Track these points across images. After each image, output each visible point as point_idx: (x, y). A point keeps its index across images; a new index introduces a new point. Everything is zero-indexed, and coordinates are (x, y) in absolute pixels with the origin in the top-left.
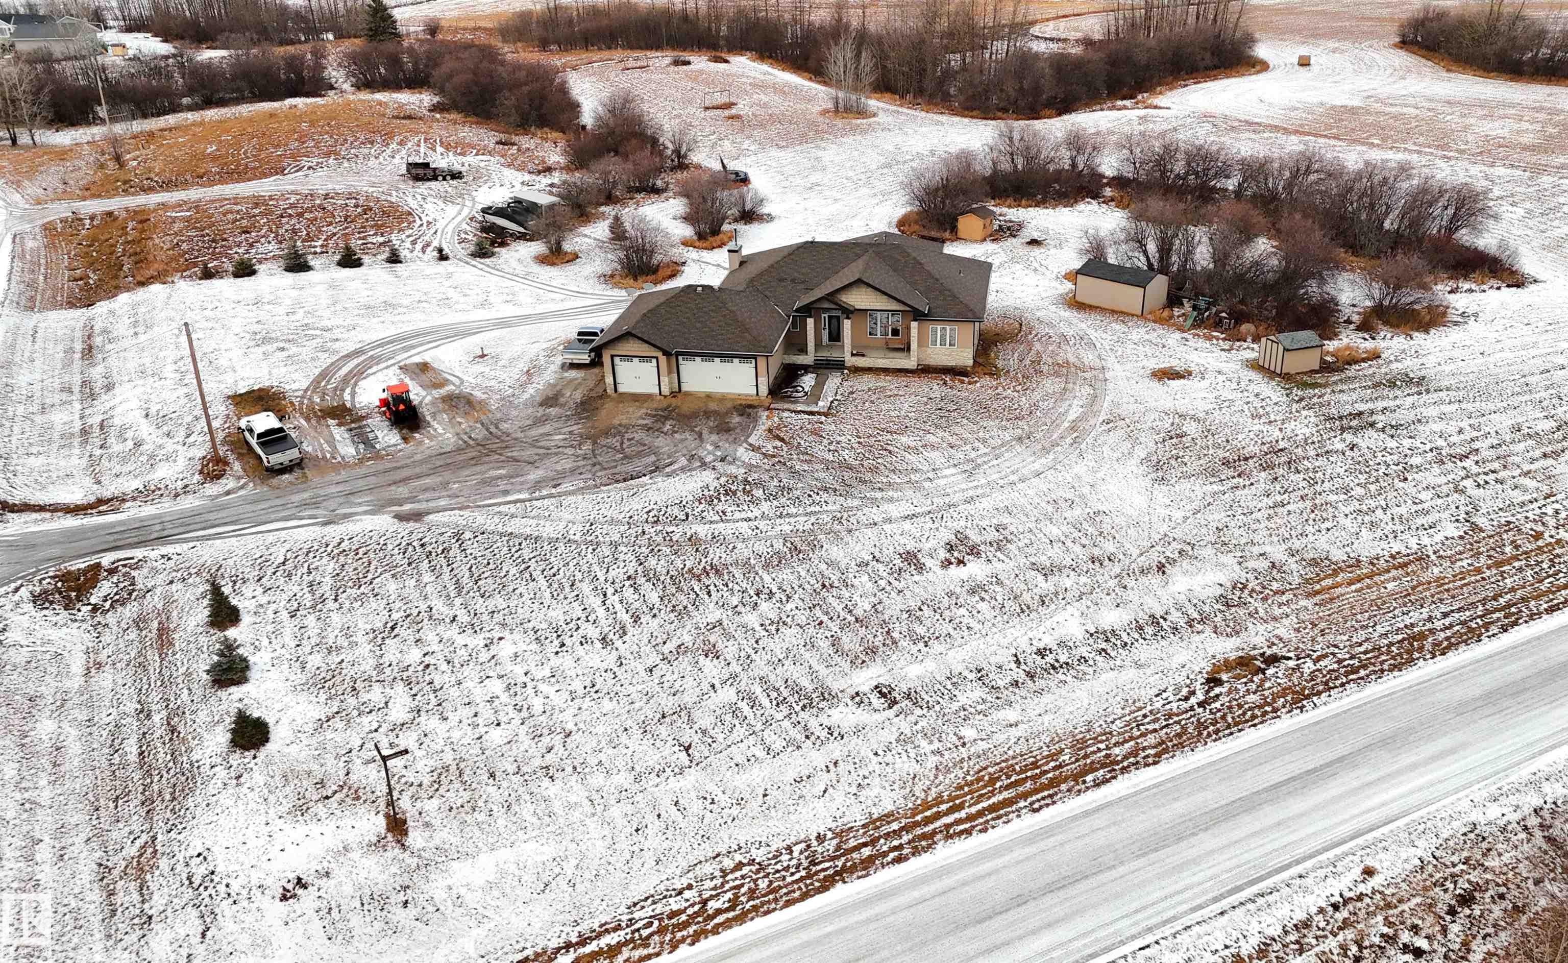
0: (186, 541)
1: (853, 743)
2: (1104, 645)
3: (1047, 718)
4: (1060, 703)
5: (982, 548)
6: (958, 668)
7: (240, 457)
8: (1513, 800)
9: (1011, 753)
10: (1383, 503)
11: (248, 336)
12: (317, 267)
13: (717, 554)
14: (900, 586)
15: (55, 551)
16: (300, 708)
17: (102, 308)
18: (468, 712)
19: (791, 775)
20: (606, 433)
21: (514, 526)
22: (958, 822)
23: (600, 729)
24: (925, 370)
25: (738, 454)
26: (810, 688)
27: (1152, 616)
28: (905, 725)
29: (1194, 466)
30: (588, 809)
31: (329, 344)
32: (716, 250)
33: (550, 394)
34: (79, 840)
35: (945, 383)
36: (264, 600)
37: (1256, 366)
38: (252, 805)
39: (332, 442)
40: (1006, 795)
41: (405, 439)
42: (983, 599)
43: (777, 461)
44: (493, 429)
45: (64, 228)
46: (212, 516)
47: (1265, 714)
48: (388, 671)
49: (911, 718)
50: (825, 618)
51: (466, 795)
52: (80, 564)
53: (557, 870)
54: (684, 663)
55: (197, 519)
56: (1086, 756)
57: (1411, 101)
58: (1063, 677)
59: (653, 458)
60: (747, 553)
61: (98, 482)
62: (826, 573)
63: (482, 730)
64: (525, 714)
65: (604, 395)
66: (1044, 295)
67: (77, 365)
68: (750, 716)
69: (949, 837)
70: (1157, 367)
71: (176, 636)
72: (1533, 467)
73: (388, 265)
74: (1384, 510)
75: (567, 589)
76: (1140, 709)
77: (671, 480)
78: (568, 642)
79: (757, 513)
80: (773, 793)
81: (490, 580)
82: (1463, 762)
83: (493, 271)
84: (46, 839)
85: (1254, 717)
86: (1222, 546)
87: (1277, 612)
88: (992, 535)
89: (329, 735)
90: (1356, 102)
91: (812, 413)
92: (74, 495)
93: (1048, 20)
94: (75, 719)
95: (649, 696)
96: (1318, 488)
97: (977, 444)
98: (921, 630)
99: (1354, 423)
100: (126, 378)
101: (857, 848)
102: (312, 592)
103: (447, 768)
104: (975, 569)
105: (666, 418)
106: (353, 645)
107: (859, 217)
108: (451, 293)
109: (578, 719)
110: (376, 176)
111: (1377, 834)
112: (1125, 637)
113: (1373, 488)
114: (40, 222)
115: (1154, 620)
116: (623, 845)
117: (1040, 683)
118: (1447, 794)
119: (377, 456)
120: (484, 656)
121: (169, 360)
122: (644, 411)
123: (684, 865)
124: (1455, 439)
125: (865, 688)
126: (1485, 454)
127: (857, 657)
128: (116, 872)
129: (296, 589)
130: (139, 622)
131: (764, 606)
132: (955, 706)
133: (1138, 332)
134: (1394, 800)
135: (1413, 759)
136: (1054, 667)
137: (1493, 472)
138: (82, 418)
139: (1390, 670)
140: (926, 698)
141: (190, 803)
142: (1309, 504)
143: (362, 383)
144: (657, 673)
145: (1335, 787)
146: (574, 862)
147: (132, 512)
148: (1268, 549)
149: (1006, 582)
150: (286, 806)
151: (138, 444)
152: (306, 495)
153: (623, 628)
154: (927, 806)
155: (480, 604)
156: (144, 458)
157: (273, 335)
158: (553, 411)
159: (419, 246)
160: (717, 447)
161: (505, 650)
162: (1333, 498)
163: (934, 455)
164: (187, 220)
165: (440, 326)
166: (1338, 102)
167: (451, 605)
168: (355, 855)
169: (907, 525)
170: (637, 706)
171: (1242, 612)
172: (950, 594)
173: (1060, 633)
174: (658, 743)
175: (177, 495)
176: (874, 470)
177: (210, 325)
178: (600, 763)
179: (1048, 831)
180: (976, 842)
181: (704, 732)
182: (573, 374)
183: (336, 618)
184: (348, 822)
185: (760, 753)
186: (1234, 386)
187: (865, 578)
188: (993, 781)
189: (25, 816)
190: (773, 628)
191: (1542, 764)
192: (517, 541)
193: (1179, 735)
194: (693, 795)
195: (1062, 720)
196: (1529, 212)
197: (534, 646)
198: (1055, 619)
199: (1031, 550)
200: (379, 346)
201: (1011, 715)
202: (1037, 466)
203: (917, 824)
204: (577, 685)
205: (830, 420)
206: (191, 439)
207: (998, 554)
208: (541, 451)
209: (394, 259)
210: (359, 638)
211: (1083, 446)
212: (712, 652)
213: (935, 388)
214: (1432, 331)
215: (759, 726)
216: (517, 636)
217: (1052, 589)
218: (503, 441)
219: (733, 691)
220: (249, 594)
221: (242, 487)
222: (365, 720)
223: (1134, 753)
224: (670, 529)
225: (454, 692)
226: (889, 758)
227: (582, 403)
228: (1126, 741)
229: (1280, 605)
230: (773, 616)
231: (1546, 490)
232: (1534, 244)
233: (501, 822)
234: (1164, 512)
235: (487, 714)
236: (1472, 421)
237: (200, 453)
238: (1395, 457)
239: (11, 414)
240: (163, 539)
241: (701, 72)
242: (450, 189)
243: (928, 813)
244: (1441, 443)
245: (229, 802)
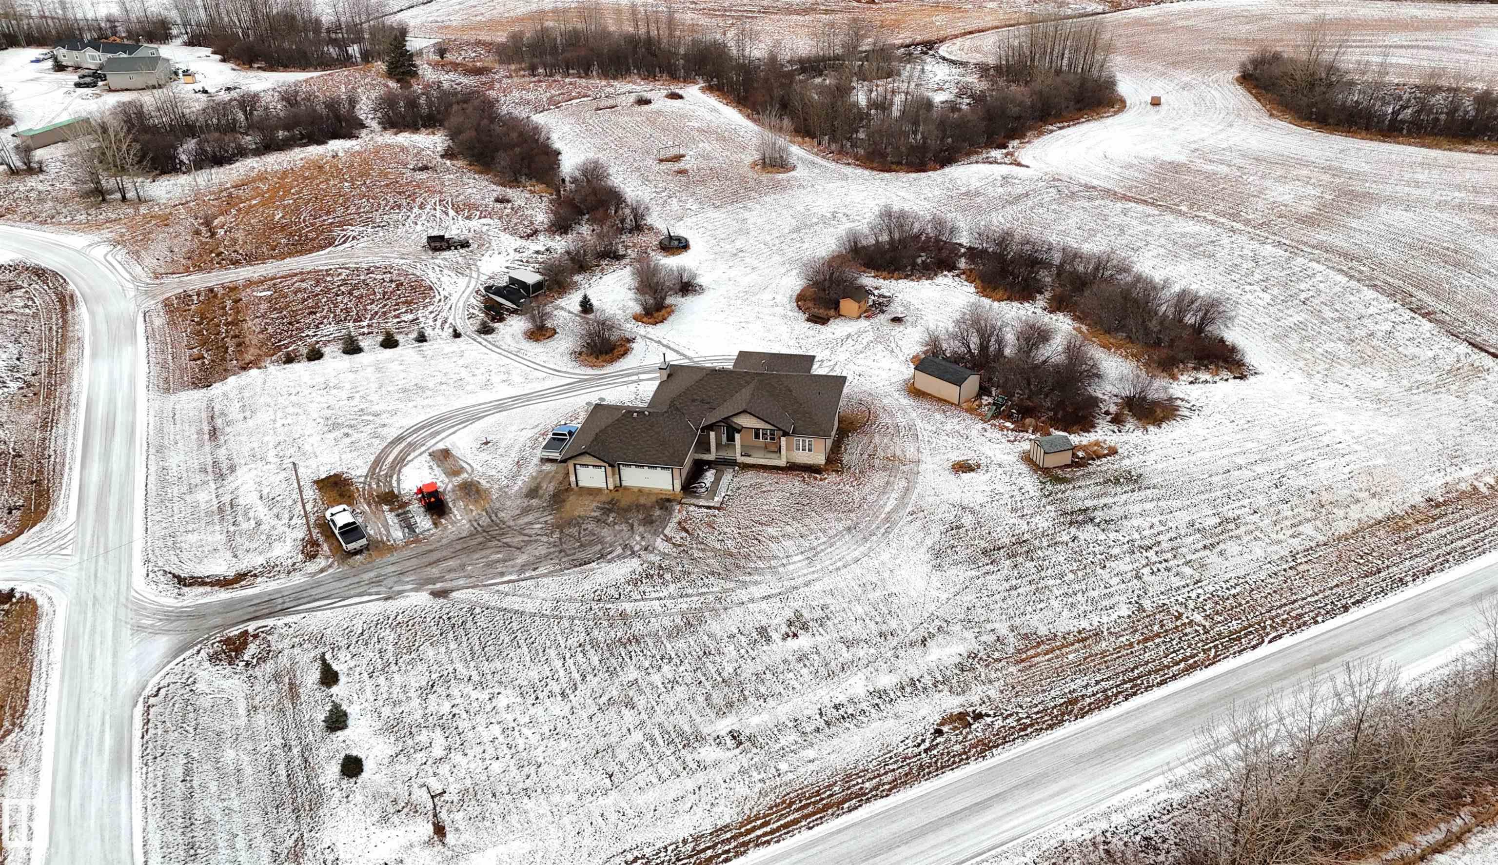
0: (298, 612)
1: (712, 773)
2: (877, 701)
3: (833, 756)
4: (843, 745)
5: (811, 624)
6: (783, 719)
7: (327, 538)
8: (1091, 825)
9: (806, 783)
10: (1084, 587)
11: (322, 421)
12: (366, 348)
13: (638, 627)
14: (753, 654)
15: (218, 620)
16: (380, 747)
17: (217, 389)
18: (480, 749)
19: (672, 795)
20: (569, 524)
21: (508, 602)
22: (765, 834)
23: (559, 762)
24: (793, 468)
25: (657, 544)
26: (689, 731)
27: (912, 679)
28: (744, 761)
29: (963, 554)
30: (550, 818)
31: (380, 430)
32: (659, 325)
33: (533, 486)
34: (259, 835)
35: (804, 480)
36: (352, 664)
37: (1027, 458)
38: (357, 816)
39: (386, 526)
40: (796, 815)
41: (435, 524)
42: (805, 666)
43: (683, 550)
44: (494, 518)
45: (178, 303)
46: (313, 592)
47: (962, 760)
48: (430, 719)
49: (750, 755)
50: (703, 679)
51: (479, 809)
52: (234, 632)
53: (531, 859)
54: (612, 712)
55: (305, 594)
56: (849, 788)
57: (1228, 156)
58: (847, 725)
59: (599, 547)
60: (657, 625)
61: (235, 556)
62: (707, 643)
63: (488, 762)
64: (513, 751)
65: (568, 489)
66: (893, 381)
67: (207, 448)
68: (651, 752)
69: (757, 845)
70: (957, 459)
71: (301, 691)
72: (1194, 557)
73: (417, 344)
74: (1083, 593)
75: (541, 654)
76: (890, 751)
77: (611, 565)
78: (540, 696)
79: (666, 593)
80: (660, 808)
81: (492, 648)
82: (1069, 799)
83: (494, 348)
84: (240, 834)
85: (954, 763)
86: (968, 622)
87: (993, 676)
88: (819, 613)
89: (398, 767)
90: (1182, 158)
91: (709, 508)
92: (221, 567)
93: (956, 37)
94: (246, 749)
95: (589, 737)
96: (1043, 574)
97: (820, 534)
98: (763, 690)
99: (1080, 518)
100: (243, 462)
101: (704, 850)
102: (381, 657)
103: (467, 790)
104: (804, 642)
105: (610, 511)
106: (409, 699)
107: (769, 290)
108: (464, 373)
109: (545, 754)
110: (404, 247)
111: (1004, 848)
112: (892, 695)
113: (1080, 574)
114: (161, 298)
115: (913, 683)
116: (570, 843)
117: (834, 729)
118: (1053, 821)
119: (417, 541)
120: (489, 707)
121: (271, 445)
122: (595, 504)
123: (604, 857)
124: (1146, 533)
125: (723, 733)
126: (1165, 545)
127: (720, 709)
128: (282, 856)
129: (371, 655)
130: (277, 677)
131: (666, 668)
132: (778, 746)
133: (954, 423)
134: (1019, 825)
135: (1040, 796)
136: (843, 718)
137: (1166, 561)
138: (217, 497)
139: (1047, 729)
140: (761, 740)
141: (321, 813)
142: (1034, 587)
143: (405, 470)
144: (595, 719)
145: (988, 816)
146: (541, 854)
147: (263, 587)
148: (997, 625)
149: (822, 652)
150: (377, 817)
151: (258, 524)
152: (372, 574)
153: (575, 684)
154: (749, 821)
155: (486, 667)
156: (264, 537)
157: (340, 421)
158: (535, 502)
159: (439, 323)
160: (643, 538)
161: (502, 702)
162: (1051, 582)
163: (788, 543)
164: (269, 299)
165: (457, 410)
166: (1168, 158)
167: (468, 667)
168: (416, 849)
169: (764, 605)
170: (581, 745)
171: (970, 675)
172: (785, 661)
173: (851, 692)
174: (594, 772)
175: (289, 573)
176: (747, 557)
177: (296, 410)
178: (558, 786)
179: (814, 843)
180: (773, 848)
181: (622, 764)
182: (548, 467)
183: (396, 676)
184: (411, 828)
185: (655, 780)
186: (1007, 479)
187: (732, 647)
188: (792, 803)
189: (226, 818)
190: (670, 686)
191: (1115, 801)
192: (510, 615)
193: (906, 775)
194: (613, 809)
195: (841, 759)
196: (1274, 298)
197: (519, 699)
198: (849, 682)
199: (841, 626)
200: (415, 431)
201: (811, 753)
202: (857, 554)
203: (741, 834)
204: (545, 729)
205: (721, 513)
206: (293, 522)
207: (820, 629)
208: (526, 538)
209: (422, 338)
210: (413, 694)
211: (891, 536)
212: (630, 704)
213: (794, 484)
214: (1164, 425)
215: (656, 760)
216: (509, 691)
217: (850, 658)
218: (501, 529)
219: (641, 733)
220: (343, 660)
221: (330, 566)
222: (419, 755)
223: (876, 788)
224: (608, 606)
225: (471, 734)
226: (732, 785)
227: (554, 495)
228: (875, 778)
229: (997, 670)
230: (670, 676)
231: (1197, 576)
232: (1268, 333)
233: (499, 827)
234: (935, 593)
235: (491, 751)
236: (1162, 518)
237: (301, 535)
238: (1102, 548)
239: (170, 495)
240: (284, 611)
241: (659, 113)
242: (460, 259)
243: (749, 827)
244: (1136, 536)
245: (343, 814)
